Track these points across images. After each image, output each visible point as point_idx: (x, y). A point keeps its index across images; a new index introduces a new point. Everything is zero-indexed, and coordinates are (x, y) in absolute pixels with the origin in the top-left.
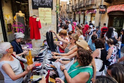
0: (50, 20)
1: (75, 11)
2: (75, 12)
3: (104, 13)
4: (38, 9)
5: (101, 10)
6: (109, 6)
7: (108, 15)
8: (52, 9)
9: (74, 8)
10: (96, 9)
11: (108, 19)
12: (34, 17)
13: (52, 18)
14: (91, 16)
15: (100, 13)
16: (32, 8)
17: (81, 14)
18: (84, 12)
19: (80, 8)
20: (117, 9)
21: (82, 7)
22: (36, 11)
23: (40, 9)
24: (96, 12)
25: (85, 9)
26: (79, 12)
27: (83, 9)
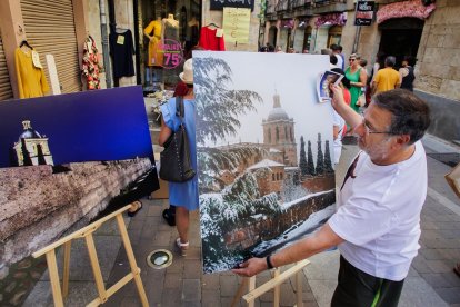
0: (244, 35)
1: (275, 18)
2: (275, 21)
3: (369, 24)
4: (222, 10)
5: (361, 15)
6: (385, 4)
7: (379, 29)
8: (252, 11)
9: (271, 10)
10: (346, 14)
11: (379, 41)
12: (213, 28)
13: (250, 30)
14: (329, 36)
15: (356, 24)
16: (208, 7)
17: (298, 28)
18: (308, 22)
19: (294, 8)
20: (403, 14)
21: (301, 7)
22: (216, 14)
23: (226, 9)
24: (345, 21)
25: (311, 13)
26: (291, 22)
27: (304, 14)
